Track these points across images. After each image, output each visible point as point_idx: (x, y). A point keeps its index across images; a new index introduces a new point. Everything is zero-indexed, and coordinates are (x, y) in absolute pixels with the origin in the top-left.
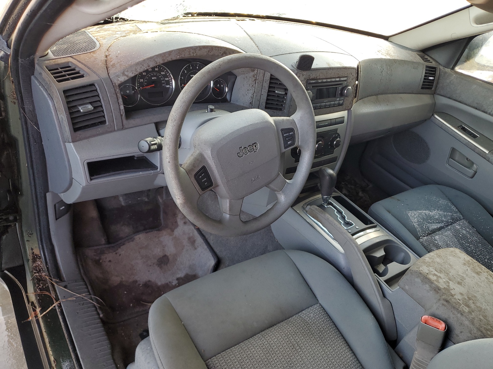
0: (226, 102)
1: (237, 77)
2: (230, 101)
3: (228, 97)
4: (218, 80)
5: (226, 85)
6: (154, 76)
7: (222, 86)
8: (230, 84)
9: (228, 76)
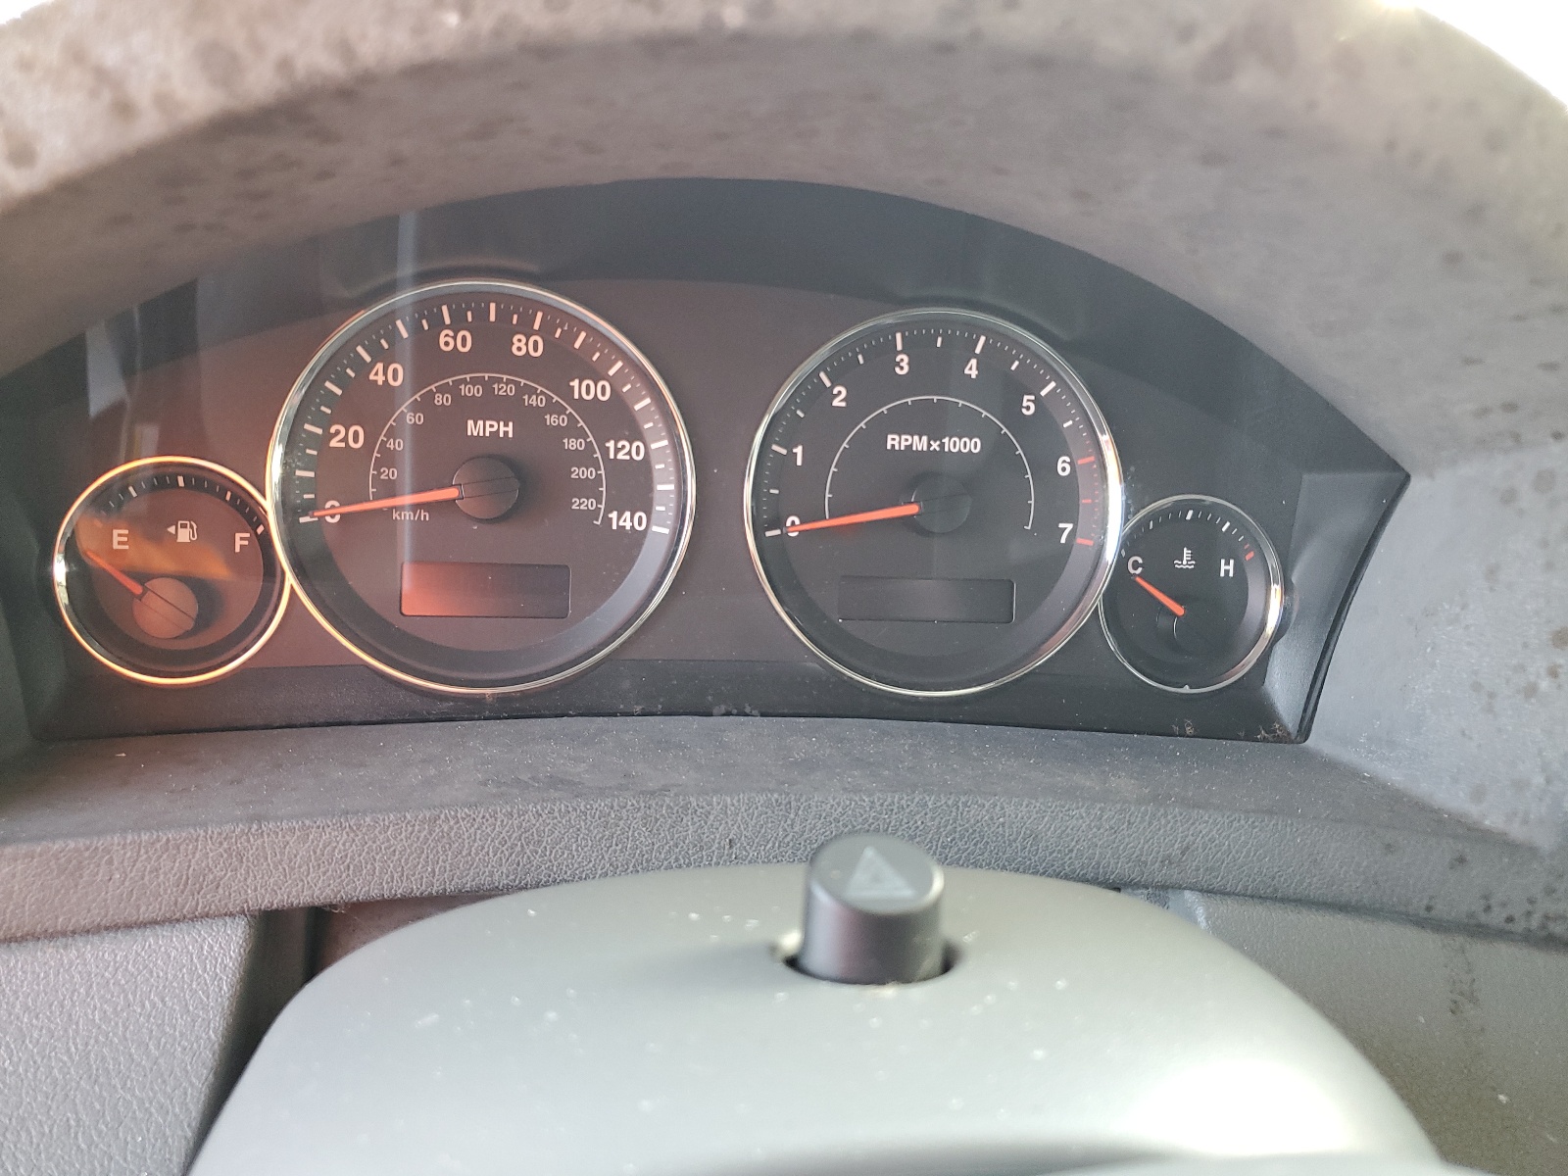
0: (1250, 737)
1: (1408, 477)
2: (1305, 731)
3: (1283, 688)
4: (1189, 505)
5: (1273, 562)
6: (491, 407)
7: (1227, 568)
8: (1313, 562)
9: (1306, 477)
